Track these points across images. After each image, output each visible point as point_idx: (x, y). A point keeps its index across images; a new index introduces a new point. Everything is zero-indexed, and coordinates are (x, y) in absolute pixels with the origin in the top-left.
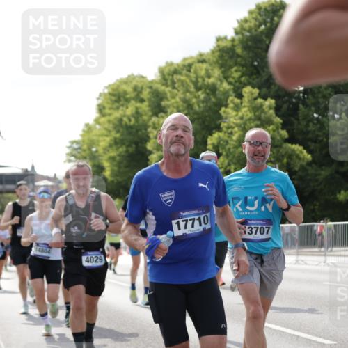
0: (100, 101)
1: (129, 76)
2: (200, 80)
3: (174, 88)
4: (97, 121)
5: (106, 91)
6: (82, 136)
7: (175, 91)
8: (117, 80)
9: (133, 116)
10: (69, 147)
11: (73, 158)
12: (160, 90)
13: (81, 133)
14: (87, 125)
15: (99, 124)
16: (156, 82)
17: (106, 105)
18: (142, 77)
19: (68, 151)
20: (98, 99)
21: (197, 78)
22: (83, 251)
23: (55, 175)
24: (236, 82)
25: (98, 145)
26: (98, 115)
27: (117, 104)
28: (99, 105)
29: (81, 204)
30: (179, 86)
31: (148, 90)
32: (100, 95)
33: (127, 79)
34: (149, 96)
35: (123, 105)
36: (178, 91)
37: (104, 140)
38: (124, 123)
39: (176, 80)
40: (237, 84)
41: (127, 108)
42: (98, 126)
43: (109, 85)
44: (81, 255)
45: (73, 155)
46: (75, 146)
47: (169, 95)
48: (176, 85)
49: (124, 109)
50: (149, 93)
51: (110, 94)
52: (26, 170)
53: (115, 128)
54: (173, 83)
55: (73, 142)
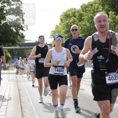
0: (61, 17)
1: (71, 9)
2: (95, 9)
3: (86, 12)
4: (60, 24)
5: (63, 14)
6: (55, 29)
7: (87, 13)
8: (67, 10)
9: (72, 22)
10: (51, 33)
11: (52, 37)
12: (81, 13)
13: (55, 28)
14: (57, 25)
15: (61, 25)
16: (80, 10)
17: (63, 19)
18: (75, 9)
19: (51, 34)
20: (60, 17)
21: (94, 9)
22: (106, 73)
23: (46, 43)
24: (107, 10)
25: (61, 32)
26: (61, 22)
27: (67, 19)
28: (61, 19)
29: (103, 40)
30: (88, 12)
31: (78, 13)
32: (61, 15)
33: (70, 10)
34: (78, 15)
35: (69, 19)
36: (88, 13)
37: (63, 31)
38: (69, 25)
39: (87, 9)
40: (107, 11)
41: (70, 19)
42: (61, 26)
43: (64, 12)
44: (105, 75)
45: (52, 36)
46: (53, 33)
47: (84, 15)
48: (87, 11)
49: (69, 20)
50: (78, 14)
51: (64, 15)
52: (37, 41)
53: (66, 26)
54: (86, 10)
55: (52, 31)
